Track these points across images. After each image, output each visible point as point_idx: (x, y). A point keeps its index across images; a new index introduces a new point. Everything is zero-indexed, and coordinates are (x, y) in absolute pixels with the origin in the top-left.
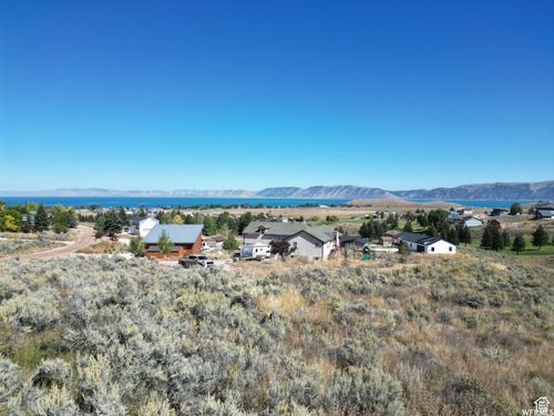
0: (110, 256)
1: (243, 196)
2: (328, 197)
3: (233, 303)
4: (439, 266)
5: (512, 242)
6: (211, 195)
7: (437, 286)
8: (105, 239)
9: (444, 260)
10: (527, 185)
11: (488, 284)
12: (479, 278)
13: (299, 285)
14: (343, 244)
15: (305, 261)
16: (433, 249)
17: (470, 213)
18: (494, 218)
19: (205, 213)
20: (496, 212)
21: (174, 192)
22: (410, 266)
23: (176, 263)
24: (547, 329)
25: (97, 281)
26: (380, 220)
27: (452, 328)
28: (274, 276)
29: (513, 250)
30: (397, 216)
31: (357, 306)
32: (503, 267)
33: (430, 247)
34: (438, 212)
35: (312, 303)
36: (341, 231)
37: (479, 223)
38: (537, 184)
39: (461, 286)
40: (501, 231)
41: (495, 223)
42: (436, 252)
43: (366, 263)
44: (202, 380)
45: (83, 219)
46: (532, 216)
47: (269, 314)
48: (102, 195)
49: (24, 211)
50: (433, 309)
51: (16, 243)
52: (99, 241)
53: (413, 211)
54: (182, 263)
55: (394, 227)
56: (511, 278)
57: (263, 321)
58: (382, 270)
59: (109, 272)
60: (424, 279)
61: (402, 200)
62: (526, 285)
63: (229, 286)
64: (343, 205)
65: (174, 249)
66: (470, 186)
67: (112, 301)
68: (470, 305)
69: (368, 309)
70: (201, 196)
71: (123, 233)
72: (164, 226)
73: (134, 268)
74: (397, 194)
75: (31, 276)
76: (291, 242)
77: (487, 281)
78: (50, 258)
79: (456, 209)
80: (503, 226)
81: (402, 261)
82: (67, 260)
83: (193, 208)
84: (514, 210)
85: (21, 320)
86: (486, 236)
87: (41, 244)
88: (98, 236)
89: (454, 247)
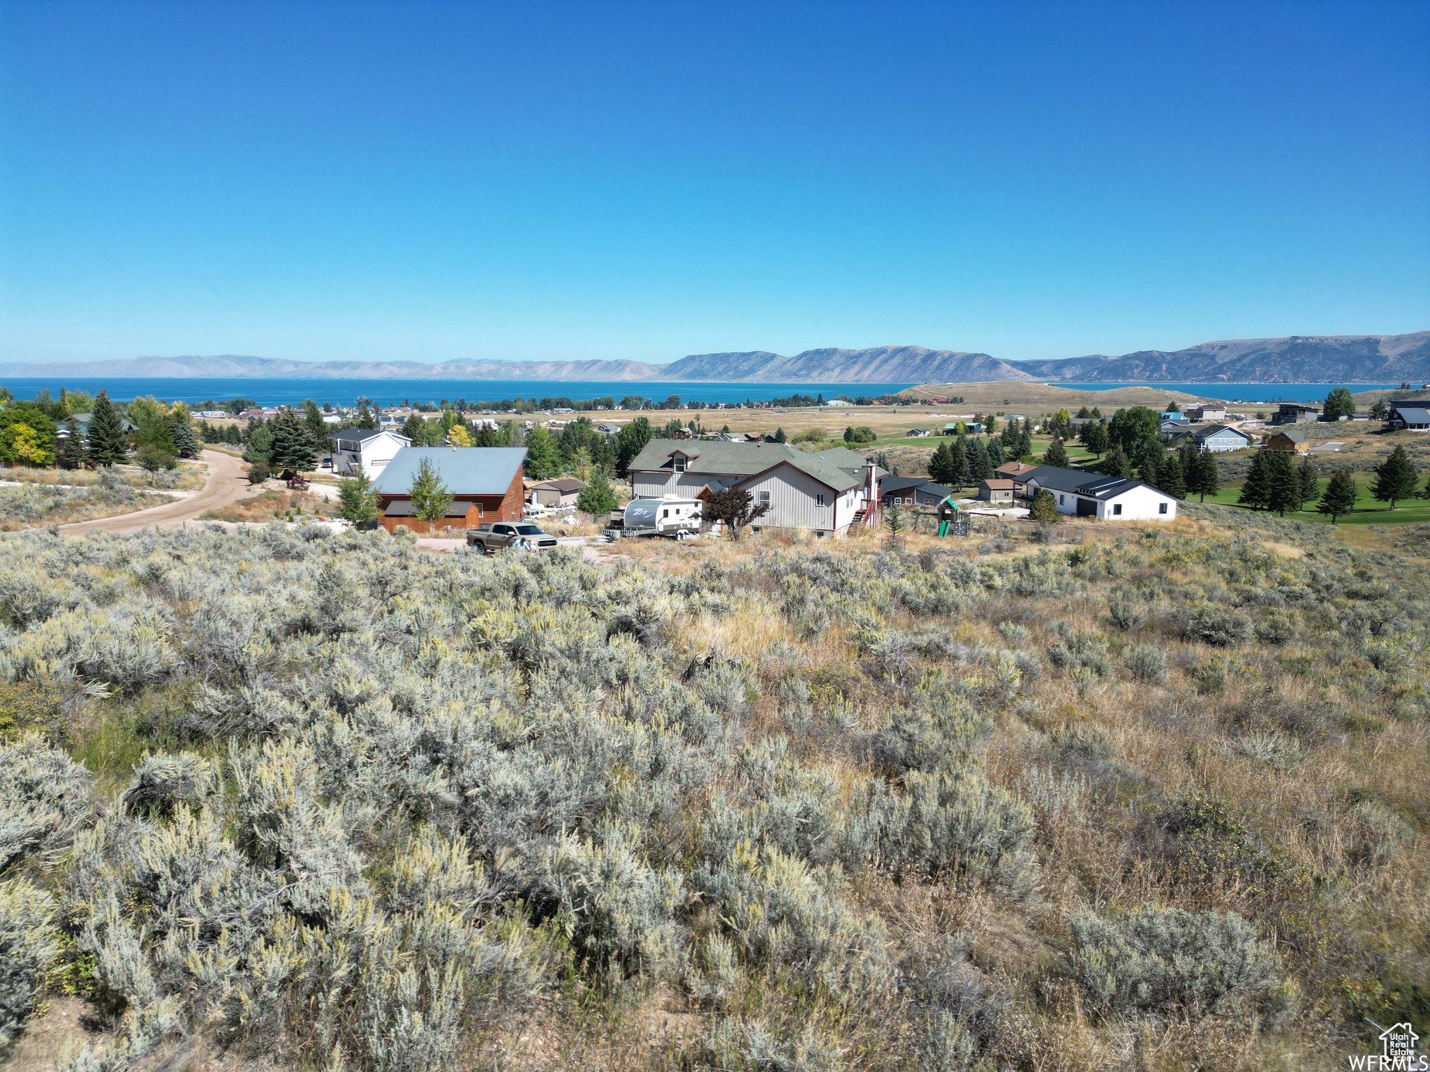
0: (290, 527)
1: (627, 377)
2: (850, 377)
3: (611, 632)
4: (1133, 550)
5: (1323, 490)
6: (542, 374)
7: (1126, 596)
8: (274, 484)
9: (1147, 534)
10: (1371, 343)
11: (1258, 591)
12: (1232, 576)
13: (776, 594)
14: (887, 498)
15: (789, 539)
16: (1118, 509)
17: (1219, 416)
18: (1281, 428)
19: (529, 420)
20: (1287, 413)
21: (446, 366)
22: (1058, 549)
23: (461, 543)
24: (1400, 694)
25: (263, 580)
26: (984, 438)
27: (1159, 693)
28: (713, 573)
29: (1324, 510)
30: (1027, 426)
31: (923, 641)
32: (1296, 553)
33: (1109, 505)
34: (1136, 414)
35: (810, 633)
36: (882, 463)
37: (1241, 443)
38: (1398, 340)
39: (1186, 595)
40: (1295, 462)
41: (1282, 442)
42: (1126, 515)
43: (945, 544)
44: (543, 799)
45: (213, 436)
46: (1379, 423)
47: (702, 658)
48: (257, 373)
49: (58, 414)
50: (1116, 649)
51: (46, 493)
52: (258, 489)
53: (1070, 412)
54: (477, 542)
55: (1021, 453)
56: (1314, 577)
57: (688, 675)
58: (987, 559)
59: (291, 564)
60: (1092, 579)
61: (1042, 385)
62: (1352, 595)
63: (601, 593)
64: (889, 399)
65: (455, 509)
66: (1224, 347)
67: (307, 627)
68: (1208, 639)
69: (950, 648)
70: (517, 375)
71: (320, 470)
72: (424, 452)
73: (353, 554)
74: (1031, 367)
75: (93, 571)
76: (755, 491)
77: (1254, 583)
78: (139, 529)
79: (1184, 407)
80: (1302, 449)
81: (1037, 538)
82: (181, 534)
83: (495, 407)
84: (1334, 409)
85: (81, 668)
86: (1255, 475)
87: (111, 496)
88: (255, 478)
89: (1172, 504)
